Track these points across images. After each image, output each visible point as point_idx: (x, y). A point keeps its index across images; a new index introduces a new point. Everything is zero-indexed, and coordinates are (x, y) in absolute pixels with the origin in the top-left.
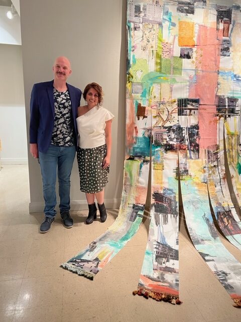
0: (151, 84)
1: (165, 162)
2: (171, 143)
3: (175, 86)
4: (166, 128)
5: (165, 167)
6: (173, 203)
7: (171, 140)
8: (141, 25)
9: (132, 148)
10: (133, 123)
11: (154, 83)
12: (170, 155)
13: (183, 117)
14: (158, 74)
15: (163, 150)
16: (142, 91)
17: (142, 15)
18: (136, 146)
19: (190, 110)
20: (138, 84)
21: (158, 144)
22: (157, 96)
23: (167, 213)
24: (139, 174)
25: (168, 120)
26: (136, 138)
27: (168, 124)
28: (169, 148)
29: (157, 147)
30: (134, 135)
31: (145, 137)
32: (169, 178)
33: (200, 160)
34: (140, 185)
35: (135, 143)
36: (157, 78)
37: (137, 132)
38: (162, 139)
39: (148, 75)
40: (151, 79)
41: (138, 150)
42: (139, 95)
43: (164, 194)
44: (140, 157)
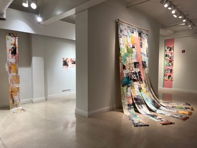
0: (126, 57)
1: (135, 86)
2: (135, 78)
3: (133, 58)
4: (132, 73)
5: (135, 88)
6: (141, 100)
7: (134, 77)
8: (122, 36)
9: (123, 82)
10: (122, 72)
11: (127, 57)
12: (135, 83)
13: (136, 69)
14: (128, 54)
15: (133, 81)
16: (124, 60)
17: (122, 33)
18: (124, 81)
19: (137, 66)
20: (123, 57)
21: (131, 79)
22: (129, 61)
23: (141, 105)
24: (127, 91)
25: (132, 70)
26: (124, 77)
27: (132, 72)
28: (135, 80)
29: (131, 80)
30: (123, 76)
31: (126, 77)
32: (137, 92)
33: (143, 84)
34: (128, 96)
35: (124, 79)
36: (127, 55)
37: (124, 75)
38: (132, 77)
39: (125, 54)
40: (126, 55)
41: (125, 82)
42: (123, 61)
43: (137, 97)
44: (126, 85)
